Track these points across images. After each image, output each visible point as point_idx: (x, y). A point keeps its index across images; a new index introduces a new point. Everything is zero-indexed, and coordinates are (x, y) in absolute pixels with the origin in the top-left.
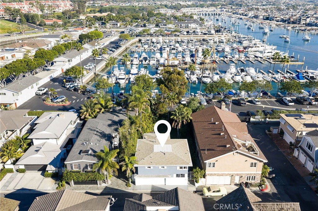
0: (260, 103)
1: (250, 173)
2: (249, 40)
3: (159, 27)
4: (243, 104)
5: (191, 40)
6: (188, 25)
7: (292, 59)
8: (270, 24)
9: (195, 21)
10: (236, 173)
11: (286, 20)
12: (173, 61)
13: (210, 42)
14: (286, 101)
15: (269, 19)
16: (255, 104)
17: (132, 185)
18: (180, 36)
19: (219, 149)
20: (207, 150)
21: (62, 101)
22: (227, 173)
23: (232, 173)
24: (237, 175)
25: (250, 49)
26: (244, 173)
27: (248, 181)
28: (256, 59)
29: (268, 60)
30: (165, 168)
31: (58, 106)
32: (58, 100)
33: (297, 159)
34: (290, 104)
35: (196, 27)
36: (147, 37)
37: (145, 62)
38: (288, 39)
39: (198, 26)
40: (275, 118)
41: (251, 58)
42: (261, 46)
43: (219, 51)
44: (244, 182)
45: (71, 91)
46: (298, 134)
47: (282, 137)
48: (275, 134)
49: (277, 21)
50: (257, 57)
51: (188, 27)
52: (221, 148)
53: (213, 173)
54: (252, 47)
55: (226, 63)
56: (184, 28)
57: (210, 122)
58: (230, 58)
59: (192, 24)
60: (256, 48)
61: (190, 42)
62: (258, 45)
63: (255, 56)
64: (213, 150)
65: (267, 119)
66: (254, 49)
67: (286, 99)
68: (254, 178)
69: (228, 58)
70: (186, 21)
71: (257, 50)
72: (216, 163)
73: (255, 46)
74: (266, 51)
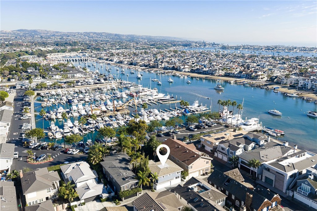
0: (180, 133)
1: (206, 167)
2: (134, 86)
3: (46, 78)
4: (171, 135)
5: (87, 90)
6: (74, 75)
7: (173, 99)
8: (137, 68)
9: (79, 72)
10: (201, 169)
11: (147, 65)
12: (96, 112)
13: (104, 90)
14: (192, 129)
15: (133, 64)
16: (177, 133)
17: (155, 190)
18: (76, 87)
19: (191, 158)
20: (187, 160)
21: (44, 159)
22: (197, 170)
23: (199, 169)
24: (201, 170)
25: (140, 94)
26: (204, 168)
27: (206, 172)
28: (150, 101)
29: (158, 101)
30: (171, 175)
31: (44, 163)
32: (41, 159)
33: (217, 157)
34: (195, 130)
35: (81, 76)
36: (44, 90)
37: (68, 115)
38: (160, 83)
39: (83, 75)
40: (194, 139)
41: (146, 101)
42: (148, 91)
43: (119, 98)
44: (205, 173)
45: (40, 150)
46: (214, 145)
47: (204, 149)
48: (199, 148)
49: (141, 66)
50: (150, 100)
51: (74, 77)
52: (192, 158)
53: (191, 172)
54: (142, 92)
55: (133, 107)
56: (71, 78)
57: (175, 147)
58: (132, 103)
59: (77, 74)
60: (145, 92)
61: (88, 91)
62: (146, 91)
63: (149, 100)
64: (189, 160)
65: (191, 141)
66: (143, 93)
67: (192, 128)
68: (208, 169)
69: (131, 103)
70: (71, 72)
71: (146, 94)
72: (193, 166)
73: (143, 91)
74: (154, 95)
